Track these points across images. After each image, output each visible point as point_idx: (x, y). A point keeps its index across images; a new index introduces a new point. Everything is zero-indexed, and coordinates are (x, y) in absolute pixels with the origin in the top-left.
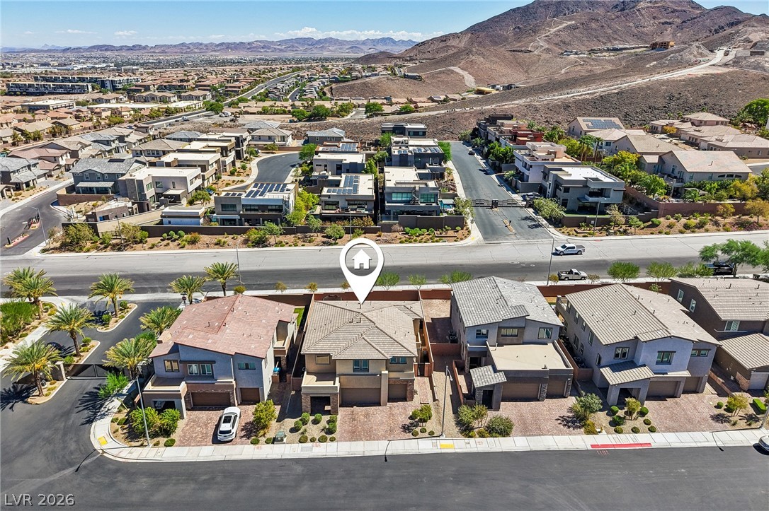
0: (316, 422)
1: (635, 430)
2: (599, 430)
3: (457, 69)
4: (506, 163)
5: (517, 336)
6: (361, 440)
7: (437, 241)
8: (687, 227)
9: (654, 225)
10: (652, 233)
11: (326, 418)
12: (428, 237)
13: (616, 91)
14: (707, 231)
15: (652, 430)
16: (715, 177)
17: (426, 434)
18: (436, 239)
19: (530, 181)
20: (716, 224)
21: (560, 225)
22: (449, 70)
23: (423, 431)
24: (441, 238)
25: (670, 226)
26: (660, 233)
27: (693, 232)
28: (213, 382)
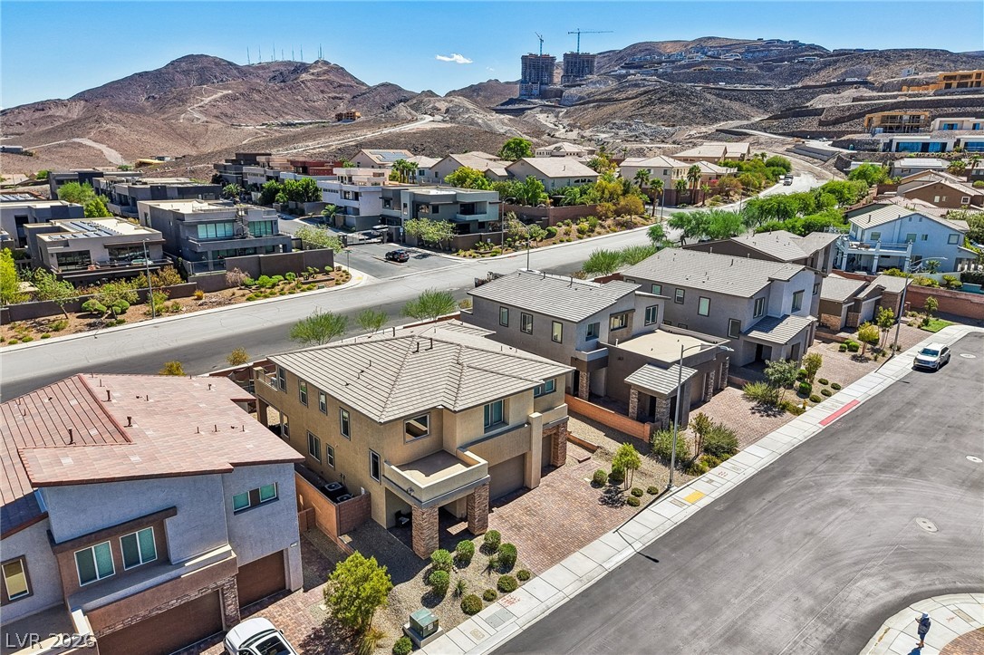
0: (463, 561)
1: (827, 394)
2: (801, 406)
3: (86, 141)
4: (309, 201)
5: (625, 326)
6: (570, 552)
7: (309, 289)
8: (581, 232)
9: (551, 235)
10: (554, 244)
11: (478, 542)
12: (288, 287)
13: (353, 143)
14: (599, 234)
15: (836, 388)
16: (572, 181)
17: (647, 498)
18: (305, 287)
19: (362, 214)
20: (602, 226)
21: (454, 250)
22: (74, 143)
23: (637, 493)
24: (310, 285)
25: (567, 234)
26: (562, 241)
27: (589, 236)
28: (174, 573)
